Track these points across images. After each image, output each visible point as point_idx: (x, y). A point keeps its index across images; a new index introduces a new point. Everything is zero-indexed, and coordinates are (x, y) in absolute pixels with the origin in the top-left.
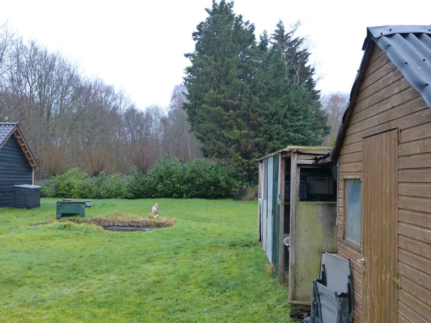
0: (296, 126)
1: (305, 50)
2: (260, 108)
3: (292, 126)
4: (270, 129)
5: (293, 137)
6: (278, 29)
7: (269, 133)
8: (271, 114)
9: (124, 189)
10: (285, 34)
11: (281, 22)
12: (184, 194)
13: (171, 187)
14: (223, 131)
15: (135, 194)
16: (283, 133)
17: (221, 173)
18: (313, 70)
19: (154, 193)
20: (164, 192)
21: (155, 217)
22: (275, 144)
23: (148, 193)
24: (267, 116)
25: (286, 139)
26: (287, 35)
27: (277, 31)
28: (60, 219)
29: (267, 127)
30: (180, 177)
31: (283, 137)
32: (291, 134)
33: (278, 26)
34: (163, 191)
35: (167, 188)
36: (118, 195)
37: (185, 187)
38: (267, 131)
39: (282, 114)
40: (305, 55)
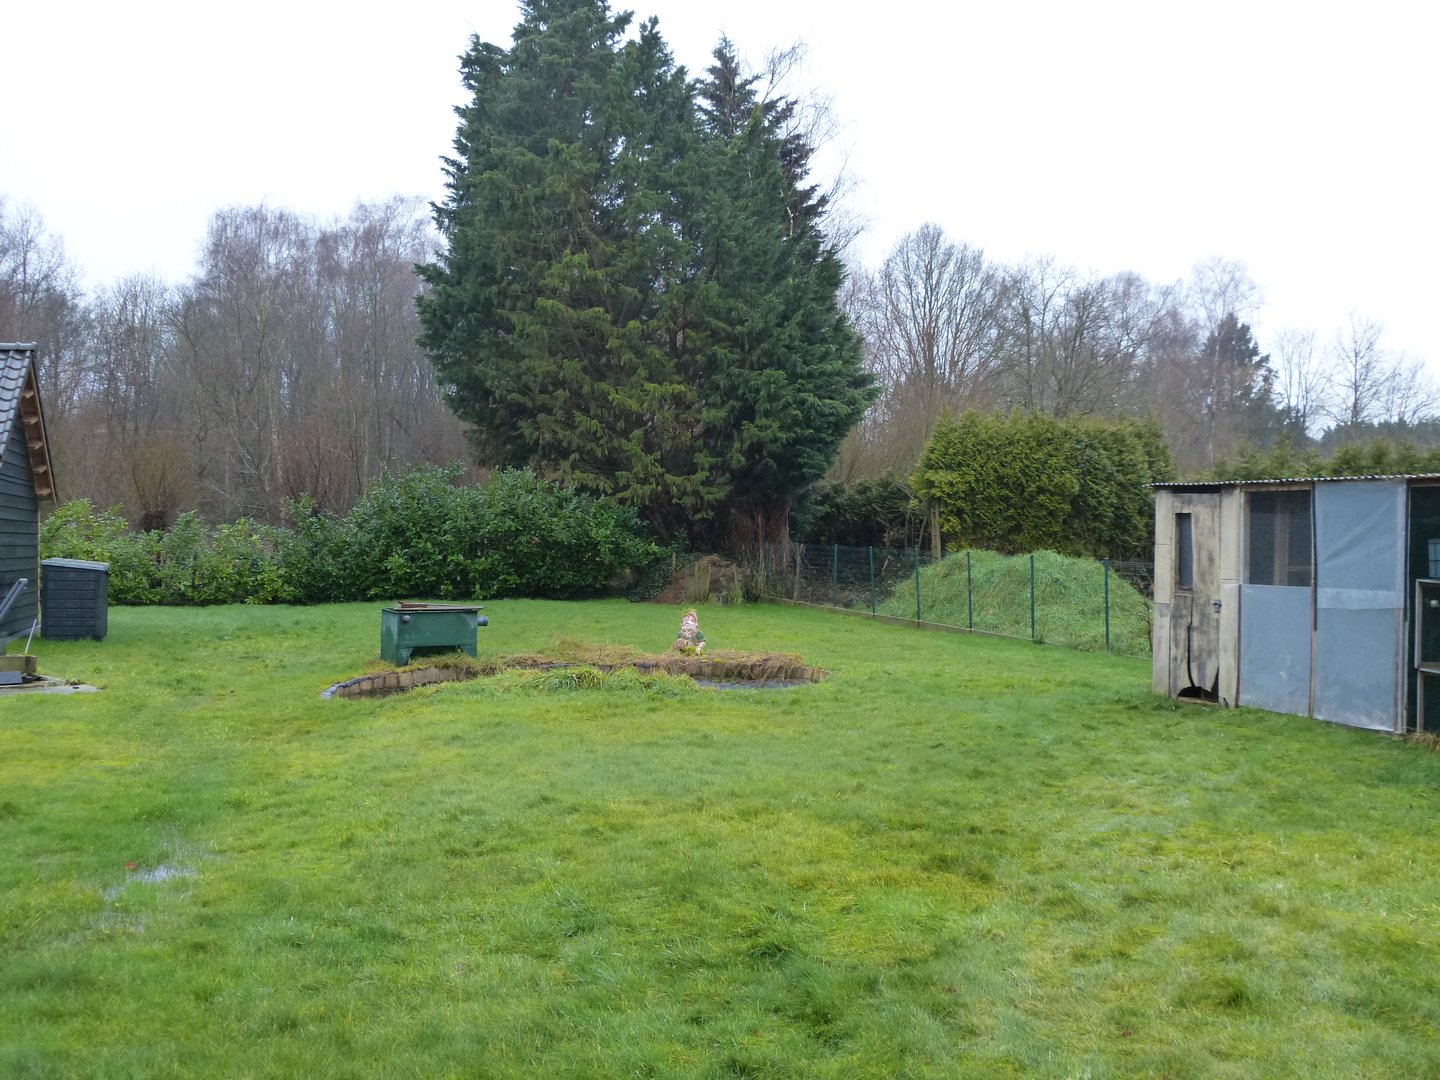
0: (823, 373)
1: (798, 137)
2: (717, 316)
3: (810, 375)
4: (747, 382)
5: (816, 411)
6: (718, 64)
7: (744, 394)
8: (749, 333)
9: (272, 572)
10: (738, 81)
11: (726, 43)
12: (478, 586)
13: (434, 564)
14: (604, 386)
15: (307, 587)
16: (788, 395)
17: (596, 518)
18: (823, 201)
19: (375, 584)
20: (408, 581)
21: (698, 649)
22: (761, 428)
23: (354, 584)
24: (734, 341)
25: (796, 415)
26: (743, 86)
27: (713, 70)
28: (406, 664)
29: (740, 374)
30: (466, 531)
31: (787, 406)
32: (811, 399)
33: (720, 54)
34: (407, 577)
35: (421, 567)
36: (247, 593)
37: (482, 563)
38: (735, 388)
39: (782, 337)
40: (795, 153)
